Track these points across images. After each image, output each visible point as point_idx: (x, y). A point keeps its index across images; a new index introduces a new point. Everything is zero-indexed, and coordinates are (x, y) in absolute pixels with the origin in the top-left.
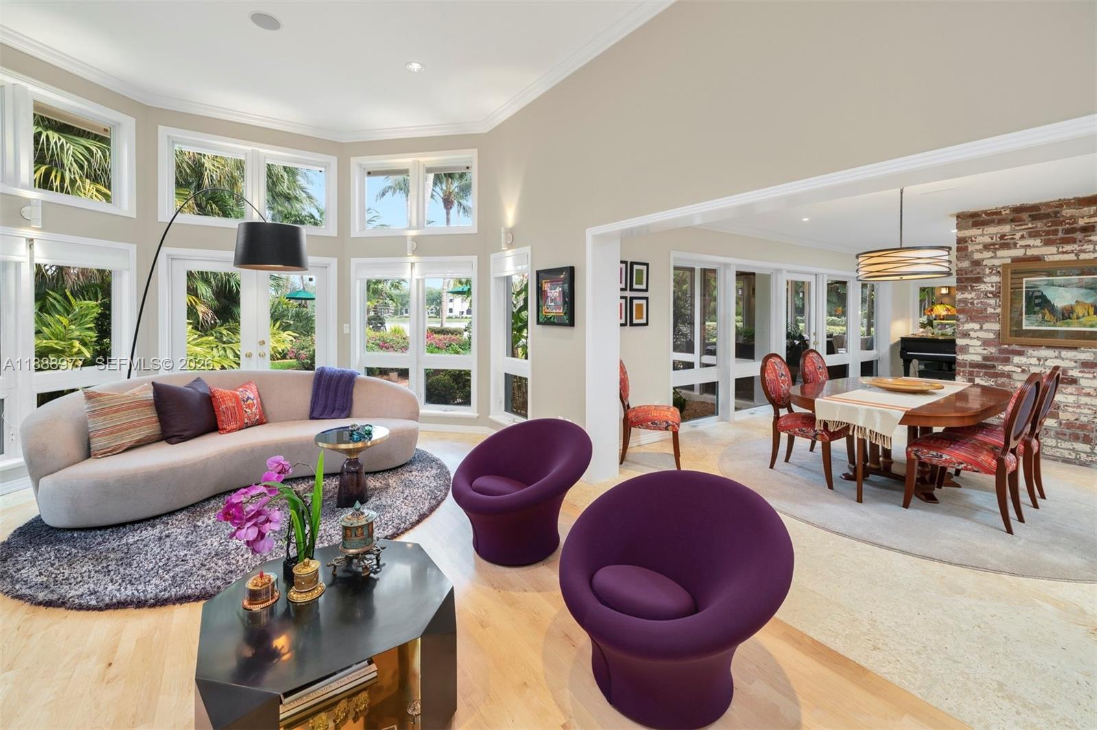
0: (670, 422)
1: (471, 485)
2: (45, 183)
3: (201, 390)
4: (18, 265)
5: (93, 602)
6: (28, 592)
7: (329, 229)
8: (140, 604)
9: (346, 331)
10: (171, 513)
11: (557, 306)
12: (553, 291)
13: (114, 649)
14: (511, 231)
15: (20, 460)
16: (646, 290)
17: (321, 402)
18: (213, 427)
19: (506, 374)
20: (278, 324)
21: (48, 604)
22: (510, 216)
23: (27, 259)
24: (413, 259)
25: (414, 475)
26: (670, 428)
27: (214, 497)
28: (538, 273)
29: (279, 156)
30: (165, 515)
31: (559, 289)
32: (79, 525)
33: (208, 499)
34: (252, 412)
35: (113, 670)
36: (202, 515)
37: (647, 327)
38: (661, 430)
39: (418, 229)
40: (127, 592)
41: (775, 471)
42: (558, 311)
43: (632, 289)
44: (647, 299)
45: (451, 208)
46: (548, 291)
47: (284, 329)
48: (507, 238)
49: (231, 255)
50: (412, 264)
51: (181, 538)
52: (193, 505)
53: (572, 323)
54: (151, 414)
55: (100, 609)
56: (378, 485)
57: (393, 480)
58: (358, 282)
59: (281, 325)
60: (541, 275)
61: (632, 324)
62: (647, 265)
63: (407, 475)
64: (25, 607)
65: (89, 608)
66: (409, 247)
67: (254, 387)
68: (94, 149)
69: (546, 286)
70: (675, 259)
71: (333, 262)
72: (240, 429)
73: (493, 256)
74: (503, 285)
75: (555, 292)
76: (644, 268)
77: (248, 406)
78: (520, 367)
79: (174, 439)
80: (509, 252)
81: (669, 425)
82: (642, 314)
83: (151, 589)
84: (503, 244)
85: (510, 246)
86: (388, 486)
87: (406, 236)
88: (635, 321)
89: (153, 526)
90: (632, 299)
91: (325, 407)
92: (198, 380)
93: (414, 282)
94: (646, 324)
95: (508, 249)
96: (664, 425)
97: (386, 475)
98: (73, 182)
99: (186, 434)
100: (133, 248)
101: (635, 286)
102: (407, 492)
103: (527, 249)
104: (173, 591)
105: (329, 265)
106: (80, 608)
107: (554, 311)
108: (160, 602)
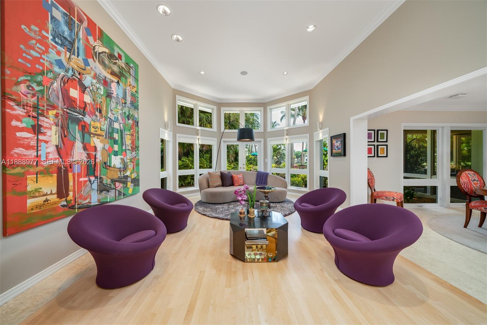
0: (395, 197)
1: (300, 205)
2: (201, 126)
3: (230, 174)
4: (196, 144)
5: (211, 216)
6: (201, 212)
7: (261, 129)
8: (219, 218)
9: (266, 161)
10: (224, 203)
11: (339, 149)
12: (337, 144)
13: (215, 224)
14: (321, 123)
15: (198, 188)
16: (387, 141)
17: (259, 180)
18: (233, 185)
19: (320, 176)
20: (248, 162)
21: (204, 215)
22: (321, 117)
23: (198, 143)
24: (286, 137)
25: (285, 205)
26: (395, 200)
27: (233, 202)
28: (331, 137)
29: (248, 110)
30: (223, 203)
31: (339, 142)
32: (208, 202)
33: (232, 202)
34: (241, 182)
35: (215, 228)
36: (230, 205)
37: (387, 158)
38: (390, 200)
39: (288, 127)
40: (217, 216)
41: (467, 229)
42: (339, 151)
43: (378, 141)
44: (387, 145)
45: (305, 120)
46: (335, 143)
47: (250, 164)
48: (320, 126)
49: (236, 139)
50: (286, 139)
51: (226, 208)
52: (228, 203)
53: (345, 155)
54: (220, 179)
55: (212, 218)
56: (274, 206)
57: (278, 205)
58: (270, 146)
59: (249, 163)
60: (332, 138)
61: (378, 156)
62: (387, 130)
63: (283, 205)
64: (200, 215)
65: (210, 217)
66: (285, 133)
67: (242, 175)
68: (209, 116)
69: (334, 141)
70: (404, 127)
71: (262, 140)
72: (239, 186)
73: (315, 133)
74: (319, 144)
75: (338, 143)
76: (385, 132)
77: (240, 180)
78: (325, 174)
79: (225, 186)
80: (321, 131)
81: (394, 199)
82: (384, 152)
83: (221, 216)
84: (318, 128)
85: (321, 129)
86: (277, 206)
87: (284, 130)
88: (379, 155)
89: (221, 205)
90: (378, 146)
91: (260, 182)
92: (229, 172)
93: (287, 144)
94: (387, 156)
95: (320, 130)
96: (392, 198)
97: (276, 204)
98: (205, 125)
99: (227, 185)
100: (216, 139)
101: (379, 140)
102: (282, 208)
103: (328, 129)
104: (225, 217)
105: (261, 141)
106: (209, 217)
107: (337, 151)
108: (223, 219)
